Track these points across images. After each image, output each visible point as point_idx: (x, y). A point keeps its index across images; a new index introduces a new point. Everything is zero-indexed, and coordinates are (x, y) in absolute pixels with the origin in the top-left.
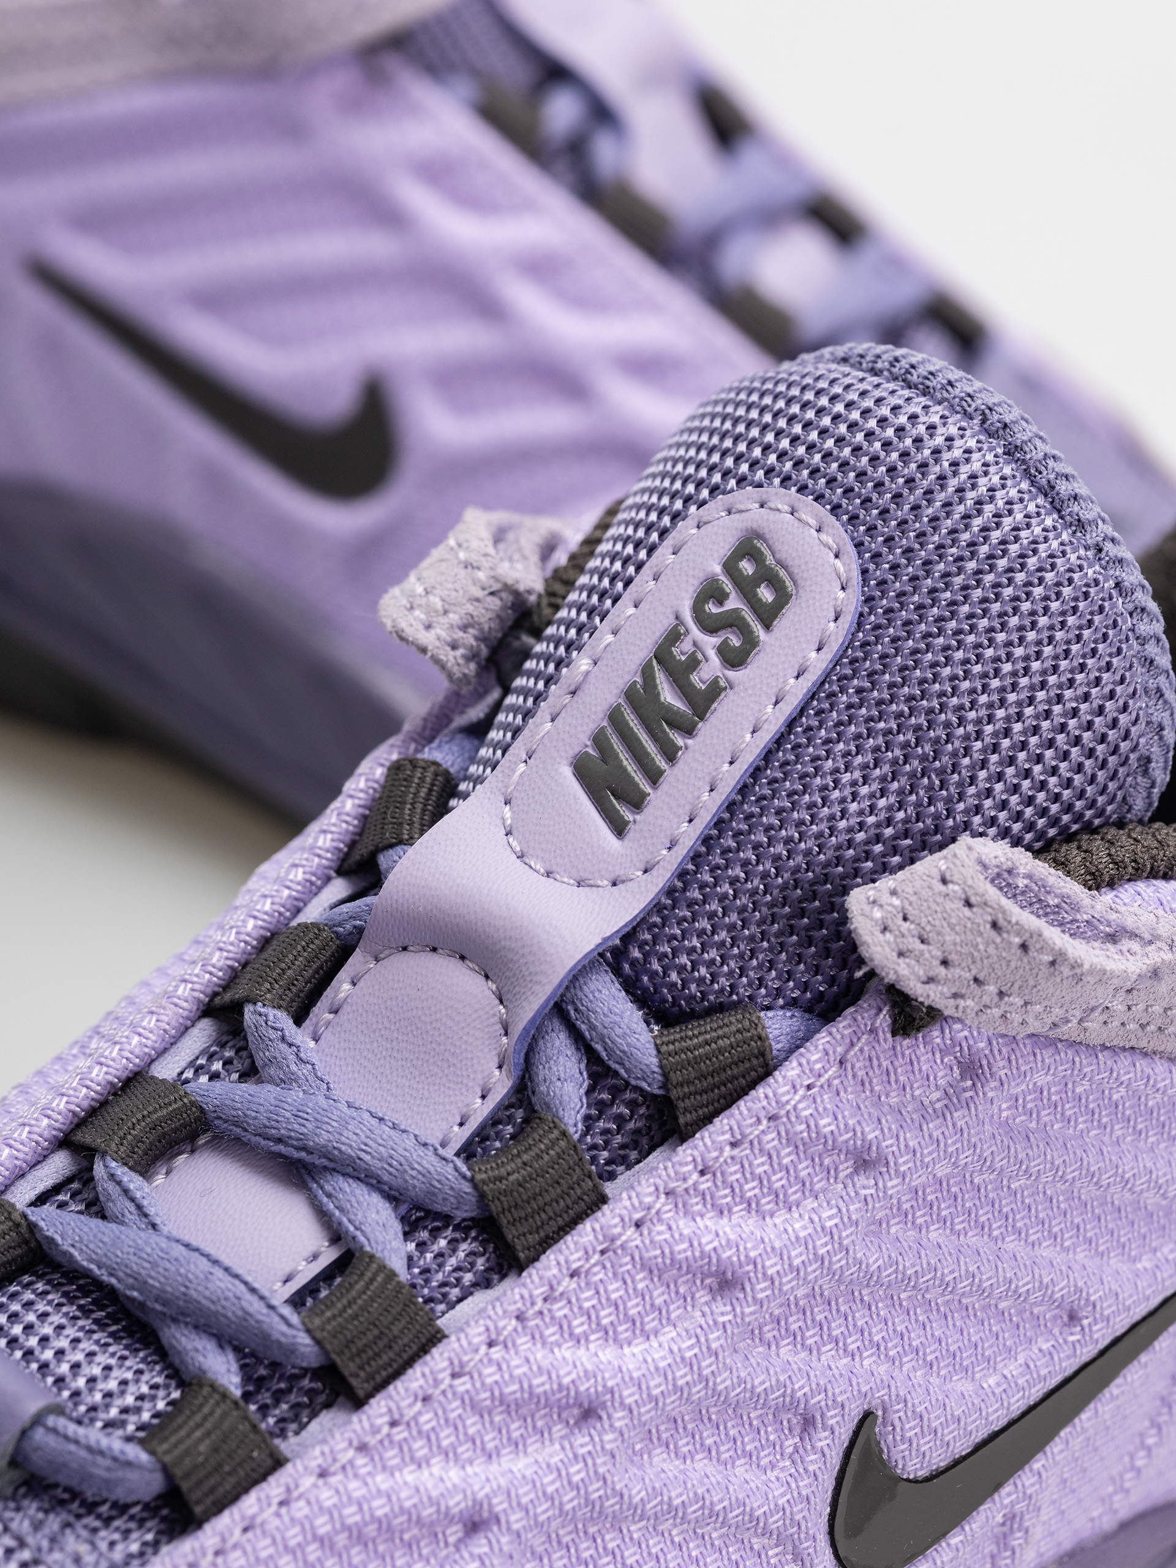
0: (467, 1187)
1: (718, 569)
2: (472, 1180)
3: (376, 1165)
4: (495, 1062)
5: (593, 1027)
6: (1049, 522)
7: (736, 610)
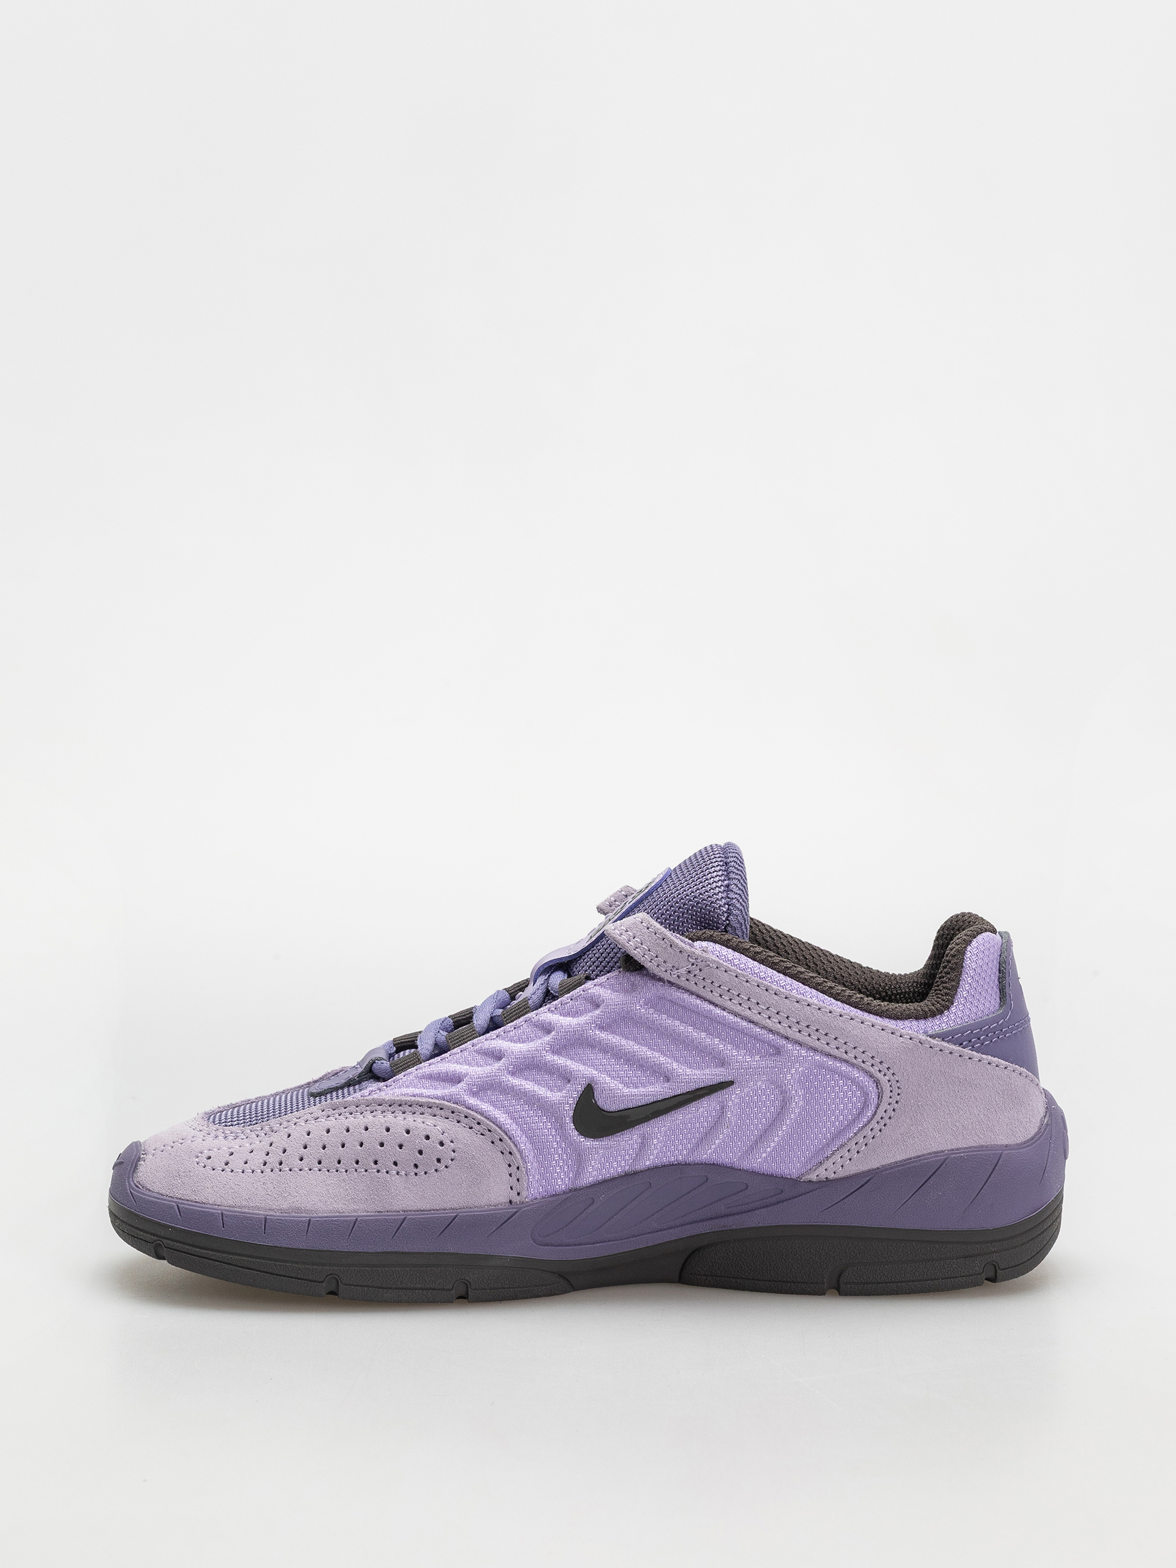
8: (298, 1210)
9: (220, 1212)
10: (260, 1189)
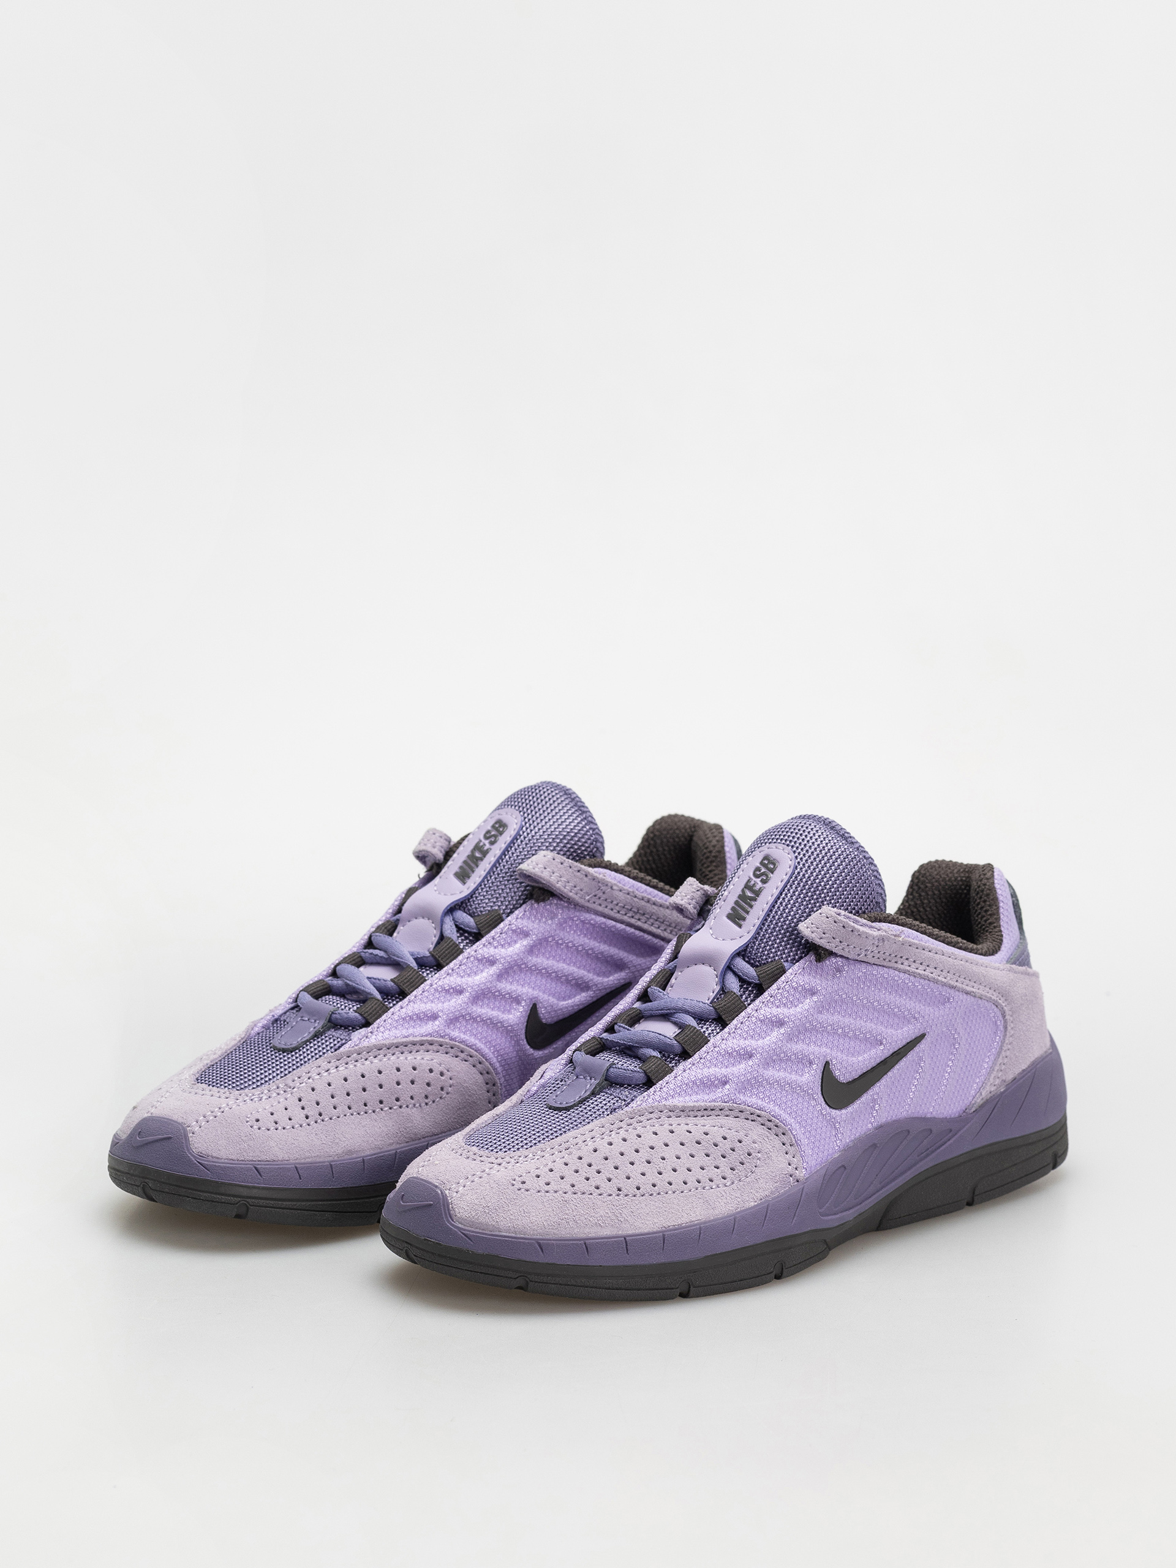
0: (712, 1008)
1: (759, 865)
2: (713, 1006)
3: (687, 1008)
4: (715, 984)
5: (738, 969)
6: (856, 853)
7: (764, 872)
8: (350, 1152)
9: (293, 1166)
10: (315, 1139)
